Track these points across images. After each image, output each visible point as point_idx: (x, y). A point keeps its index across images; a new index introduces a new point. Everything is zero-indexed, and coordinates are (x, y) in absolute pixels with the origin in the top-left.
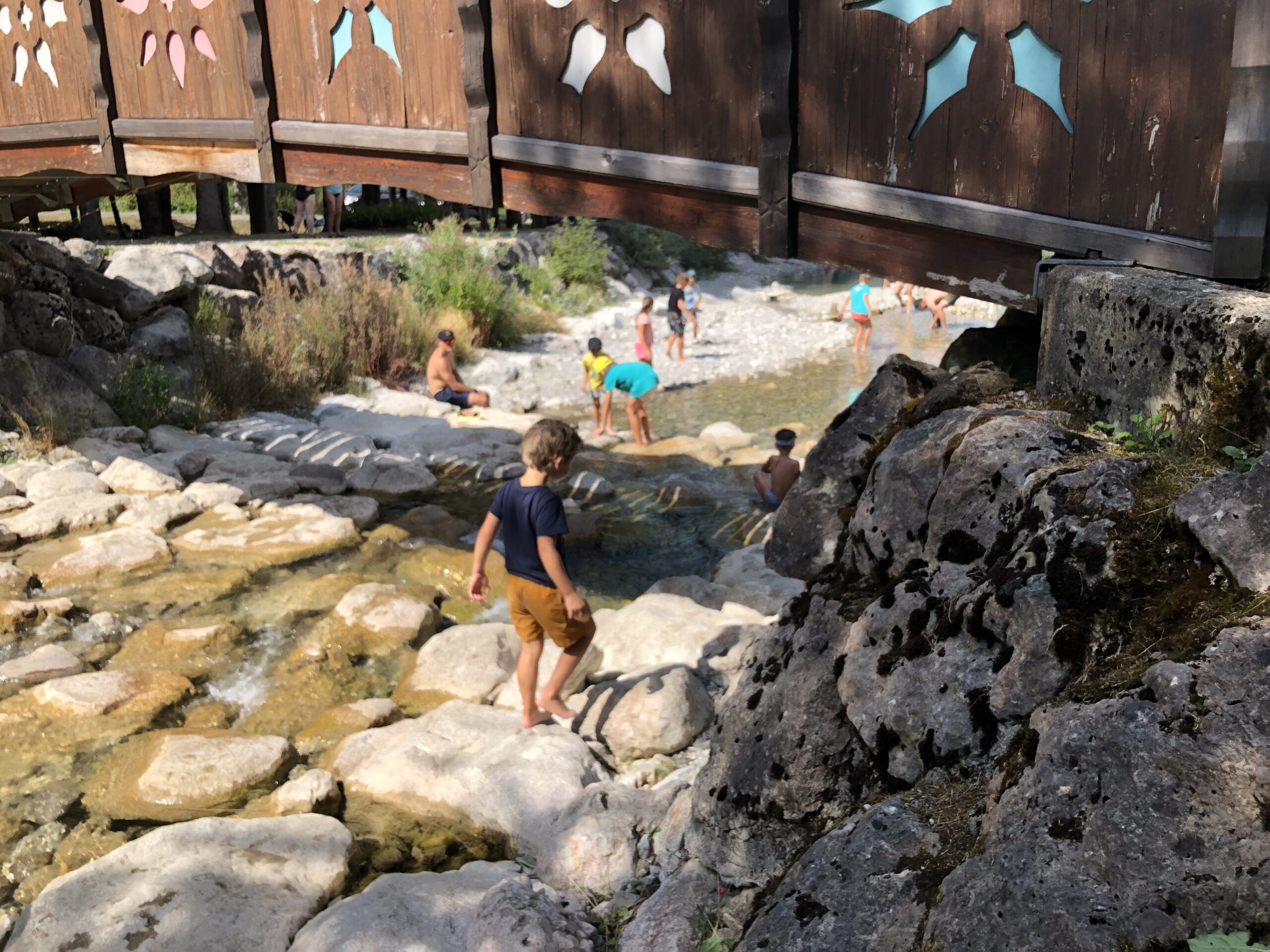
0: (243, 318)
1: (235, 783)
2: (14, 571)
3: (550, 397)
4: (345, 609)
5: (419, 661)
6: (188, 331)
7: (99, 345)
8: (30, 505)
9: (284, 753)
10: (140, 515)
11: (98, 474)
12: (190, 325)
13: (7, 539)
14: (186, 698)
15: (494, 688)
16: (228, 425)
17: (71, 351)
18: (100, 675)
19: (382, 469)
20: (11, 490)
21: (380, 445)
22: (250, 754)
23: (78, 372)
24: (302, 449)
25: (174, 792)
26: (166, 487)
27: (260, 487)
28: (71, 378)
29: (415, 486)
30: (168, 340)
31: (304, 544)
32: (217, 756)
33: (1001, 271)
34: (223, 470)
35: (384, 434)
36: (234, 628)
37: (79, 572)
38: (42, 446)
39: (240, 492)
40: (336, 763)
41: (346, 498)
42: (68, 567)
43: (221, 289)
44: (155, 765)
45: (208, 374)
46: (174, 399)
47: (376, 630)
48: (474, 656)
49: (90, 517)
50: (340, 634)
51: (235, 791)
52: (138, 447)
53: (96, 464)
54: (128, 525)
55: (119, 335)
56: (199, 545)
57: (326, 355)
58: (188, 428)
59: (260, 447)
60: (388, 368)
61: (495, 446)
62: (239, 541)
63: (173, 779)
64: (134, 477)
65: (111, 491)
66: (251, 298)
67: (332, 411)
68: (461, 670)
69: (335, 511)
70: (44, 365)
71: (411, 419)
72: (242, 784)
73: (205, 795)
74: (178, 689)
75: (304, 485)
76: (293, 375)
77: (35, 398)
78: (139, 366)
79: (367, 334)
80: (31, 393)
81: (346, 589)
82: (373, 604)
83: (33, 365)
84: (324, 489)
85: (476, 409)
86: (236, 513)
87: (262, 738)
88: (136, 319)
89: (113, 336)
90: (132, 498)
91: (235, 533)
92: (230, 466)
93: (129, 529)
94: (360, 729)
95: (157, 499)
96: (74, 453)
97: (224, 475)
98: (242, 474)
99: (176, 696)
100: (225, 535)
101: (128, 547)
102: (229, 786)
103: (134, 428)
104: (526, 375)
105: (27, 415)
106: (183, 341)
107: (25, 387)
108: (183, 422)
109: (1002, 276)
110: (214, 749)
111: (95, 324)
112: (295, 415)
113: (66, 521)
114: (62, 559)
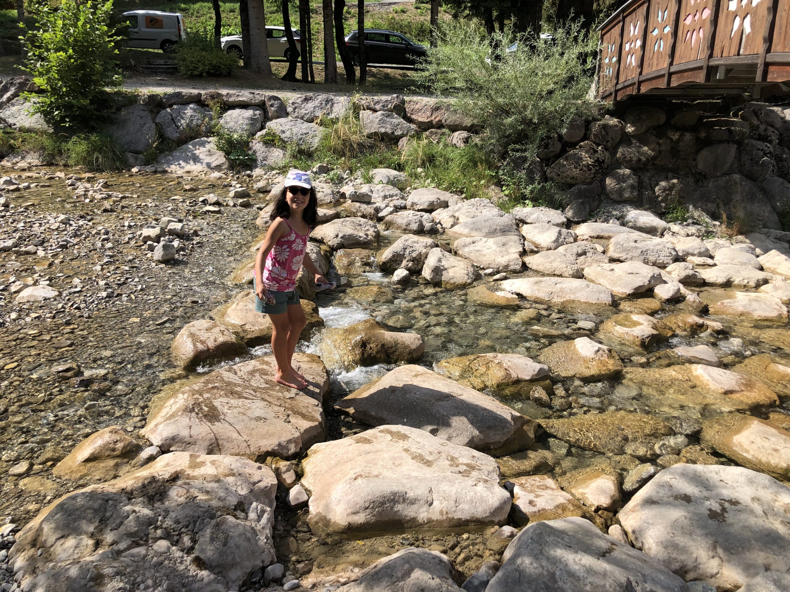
2: (698, 300)
8: (715, 265)
10: (776, 288)
11: (758, 256)
13: (698, 281)
14: (772, 405)
17: (766, 179)
18: (728, 372)
20: (707, 254)
23: (765, 192)
25: (752, 452)
32: (782, 445)
37: (731, 311)
38: (730, 233)
42: (726, 306)
44: (746, 433)
49: (746, 281)
53: (758, 251)
63: (753, 445)
64: (779, 264)
65: (762, 269)
70: (748, 185)
73: (769, 464)
74: (769, 398)
77: (736, 203)
80: (734, 200)
83: (741, 184)
90: (774, 277)
93: (767, 295)
96: (748, 241)
99: (767, 401)
101: (763, 305)
102: (785, 465)
105: (729, 213)
107: (732, 196)
113: (732, 280)
114: (724, 301)
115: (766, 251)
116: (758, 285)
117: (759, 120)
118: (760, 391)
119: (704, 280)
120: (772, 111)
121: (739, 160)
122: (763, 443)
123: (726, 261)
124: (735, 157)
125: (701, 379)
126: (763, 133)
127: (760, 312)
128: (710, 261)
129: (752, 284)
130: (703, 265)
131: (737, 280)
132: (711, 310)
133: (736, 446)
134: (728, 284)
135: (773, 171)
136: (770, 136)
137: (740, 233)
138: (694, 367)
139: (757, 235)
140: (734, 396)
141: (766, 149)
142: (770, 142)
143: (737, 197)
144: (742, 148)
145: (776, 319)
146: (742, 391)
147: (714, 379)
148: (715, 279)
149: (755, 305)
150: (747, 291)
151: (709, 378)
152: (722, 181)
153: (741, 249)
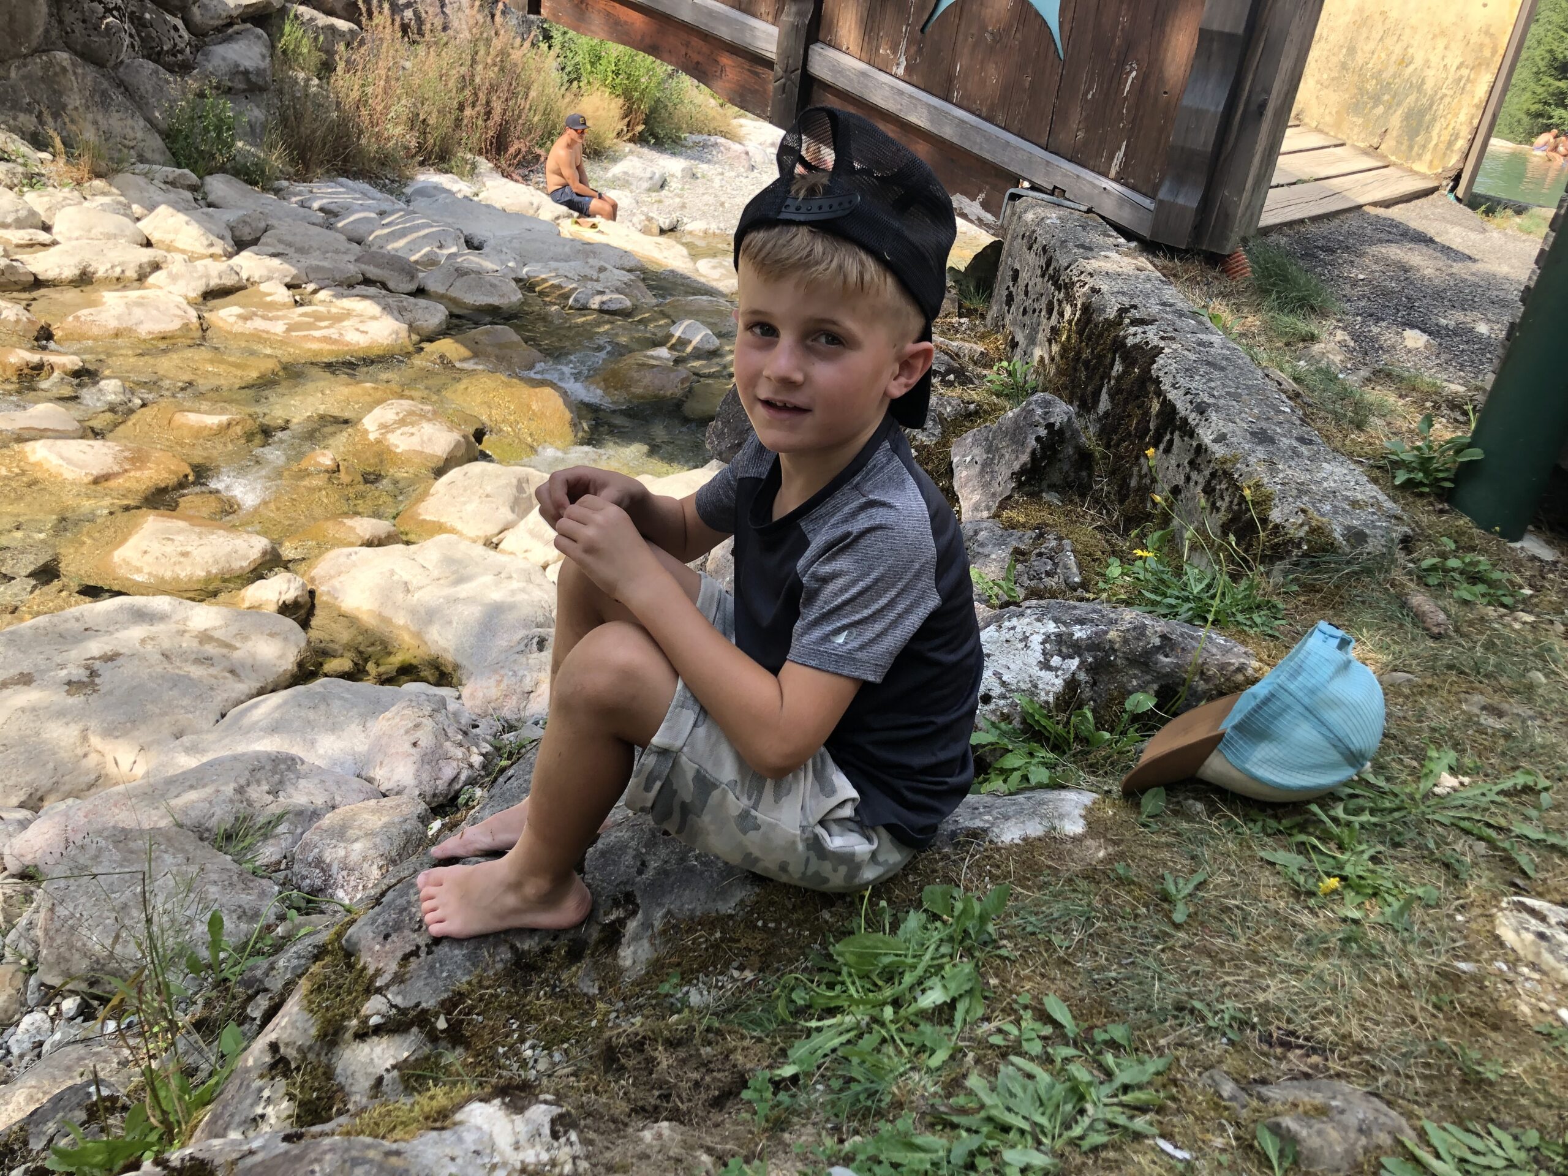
0: (337, 58)
1: (209, 572)
2: (24, 316)
3: (694, 219)
4: (371, 423)
5: (432, 491)
6: (268, 60)
7: (155, 61)
8: (54, 243)
9: (265, 553)
10: (174, 278)
11: (138, 219)
12: (272, 56)
13: (23, 278)
14: (182, 485)
15: (501, 532)
16: (301, 187)
17: (122, 62)
18: (98, 443)
19: (461, 273)
20: (35, 221)
21: (472, 244)
22: (229, 549)
23: (128, 90)
24: (378, 233)
25: (146, 570)
26: (212, 250)
27: (318, 269)
28: (118, 97)
29: (495, 301)
30: (242, 68)
31: (348, 344)
32: (196, 543)
33: (981, 191)
34: (280, 241)
35: (479, 230)
36: (250, 421)
37: (95, 331)
38: (76, 175)
39: (294, 271)
40: (314, 572)
41: (412, 299)
42: (85, 322)
43: (315, 13)
44: (133, 541)
45: (284, 120)
46: (240, 144)
47: (398, 450)
48: (487, 496)
49: (118, 270)
50: (359, 447)
51: (208, 579)
52: (188, 195)
53: (137, 209)
54: (160, 288)
55: (181, 52)
56: (232, 325)
57: (432, 121)
58: (253, 183)
59: (332, 220)
60: (506, 150)
61: (602, 269)
62: (278, 328)
63: (146, 557)
64: (177, 232)
65: (148, 244)
66: (351, 31)
67: (425, 192)
68: (470, 508)
69: (396, 313)
70: (89, 74)
71: (519, 216)
72: (216, 575)
73: (176, 579)
74: (175, 473)
75: (370, 275)
76: (388, 139)
77: (74, 113)
78: (201, 95)
79: (488, 103)
80: (70, 107)
81: (378, 402)
82: (402, 422)
83: (75, 73)
84: (391, 285)
85: (598, 220)
86: (283, 295)
87: (245, 536)
88: (205, 35)
89: (174, 52)
90: (169, 256)
91: (277, 318)
92: (289, 238)
93: (159, 292)
94: (351, 544)
95: (198, 263)
96: (114, 190)
97: (280, 248)
98: (301, 250)
99: (173, 480)
100: (264, 318)
101: (155, 312)
102: (203, 574)
103: (186, 171)
104: (674, 184)
105: (64, 134)
106: (259, 72)
107: (64, 99)
108: (246, 174)
109: (981, 196)
110: (194, 537)
111: (154, 34)
112: (383, 188)
113: (91, 269)
114: (79, 313)
115: (152, 208)
116: (141, 278)
118: (158, 465)
119: (35, 275)
121: (61, 22)
122: (164, 549)
123: (76, 234)
125: (46, 466)
127: (150, 325)
128: (43, 237)
129: (131, 273)
130: (32, 246)
131: (101, 270)
132: (58, 334)
133: (120, 567)
134: (84, 279)
135: (132, 46)
137: (97, 174)
138: (29, 447)
139: (129, 177)
140: (113, 483)
145: (178, 333)
146: (126, 471)
147: (69, 461)
148: (57, 271)
149: (138, 313)
151: (61, 462)
152: (36, 65)
153: (104, 208)
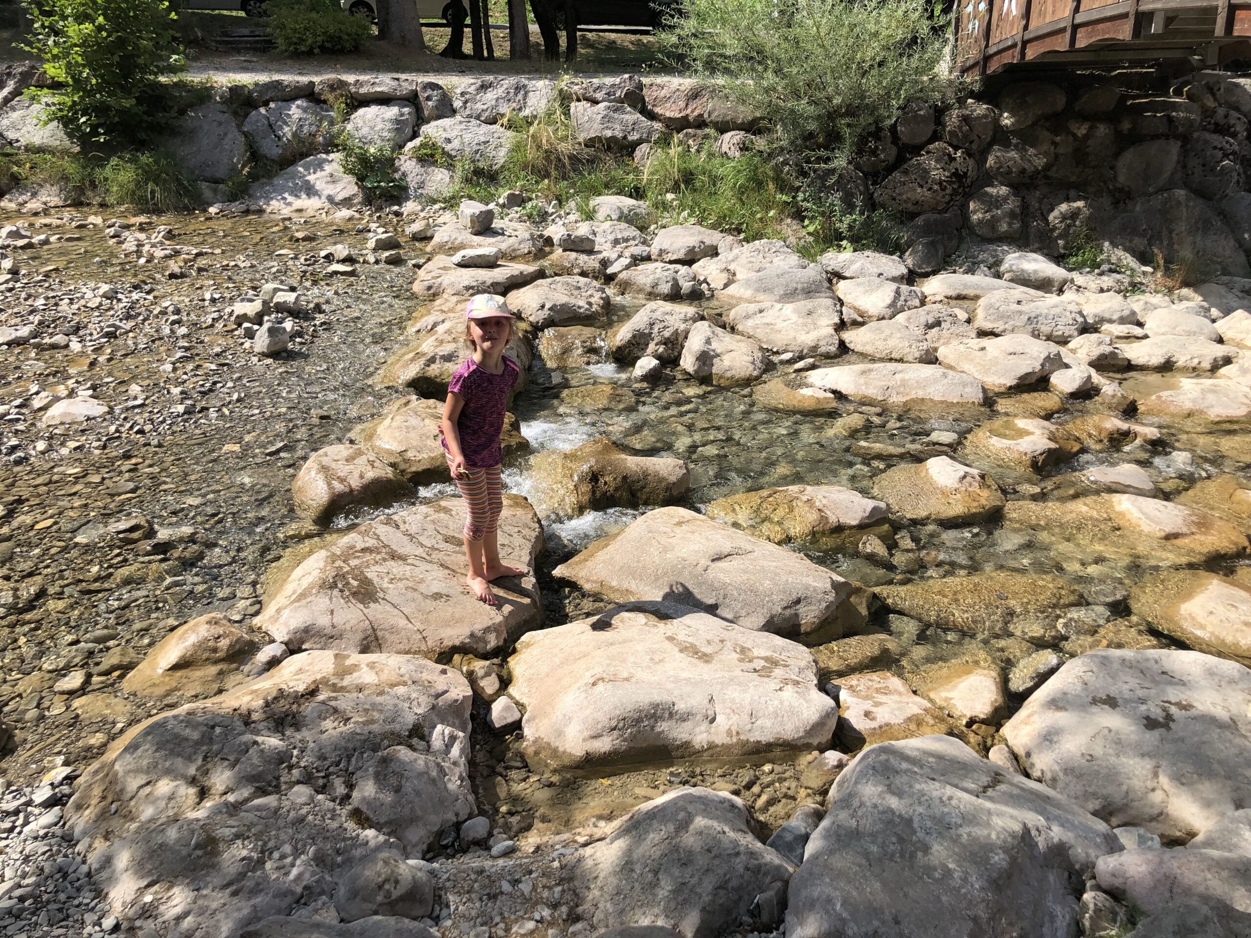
2: (1119, 392)
8: (1146, 337)
10: (1244, 371)
11: (1214, 321)
13: (1120, 363)
14: (1241, 555)
17: (1227, 195)
20: (1134, 319)
23: (1226, 217)
25: (1210, 629)
28: (1217, 223)
38: (1170, 284)
42: (1165, 402)
44: (1199, 600)
49: (1196, 361)
53: (1214, 312)
54: (1230, 378)
63: (1212, 617)
65: (1220, 341)
70: (1198, 206)
73: (1237, 645)
74: (1235, 544)
80: (1176, 232)
83: (1187, 206)
90: (1241, 353)
93: (1229, 382)
96: (1197, 296)
101: (1224, 399)
105: (1166, 252)
107: (1172, 226)
113: (1174, 359)
114: (1161, 394)
115: (1227, 311)
116: (1215, 368)
117: (1215, 100)
118: (1220, 533)
119: (1129, 361)
120: (1237, 85)
121: (1185, 166)
122: (1228, 614)
123: (1163, 330)
124: (1178, 162)
125: (1128, 517)
126: (1222, 122)
127: (1219, 410)
128: (1138, 331)
129: (1206, 365)
130: (1127, 338)
131: (1181, 360)
132: (1141, 408)
133: (1186, 619)
134: (1167, 367)
135: (1238, 182)
136: (1234, 125)
137: (1186, 284)
138: (1116, 497)
139: (1213, 287)
140: (1179, 542)
141: (1228, 146)
142: (1234, 135)
143: (1181, 227)
144: (1189, 146)
145: (1243, 419)
146: (1193, 533)
147: (1148, 517)
148: (1147, 358)
149: (1211, 398)
150: (1198, 376)
151: (1141, 516)
152: (1157, 201)
153: (1188, 310)
